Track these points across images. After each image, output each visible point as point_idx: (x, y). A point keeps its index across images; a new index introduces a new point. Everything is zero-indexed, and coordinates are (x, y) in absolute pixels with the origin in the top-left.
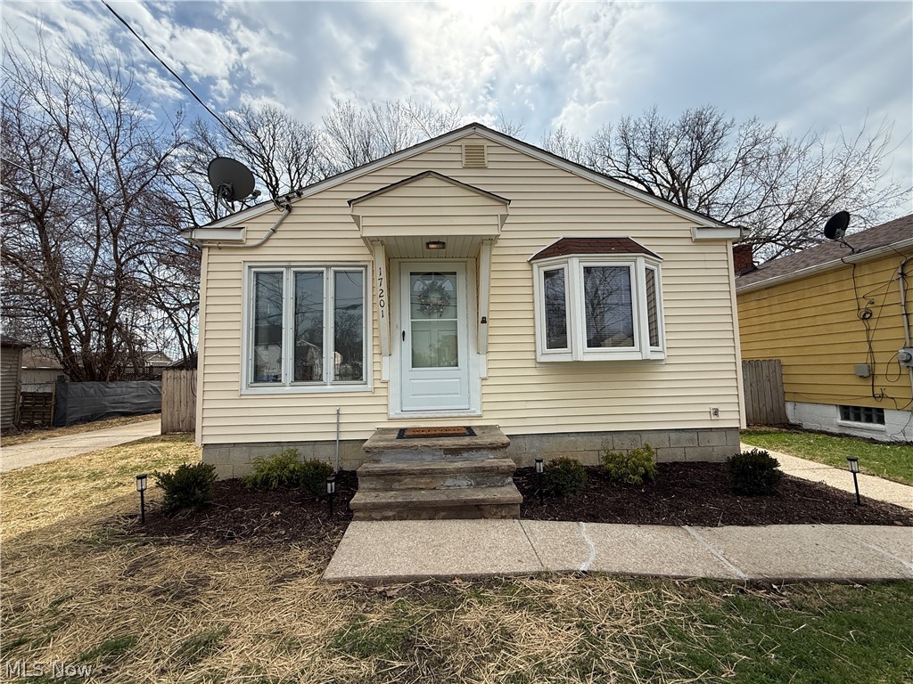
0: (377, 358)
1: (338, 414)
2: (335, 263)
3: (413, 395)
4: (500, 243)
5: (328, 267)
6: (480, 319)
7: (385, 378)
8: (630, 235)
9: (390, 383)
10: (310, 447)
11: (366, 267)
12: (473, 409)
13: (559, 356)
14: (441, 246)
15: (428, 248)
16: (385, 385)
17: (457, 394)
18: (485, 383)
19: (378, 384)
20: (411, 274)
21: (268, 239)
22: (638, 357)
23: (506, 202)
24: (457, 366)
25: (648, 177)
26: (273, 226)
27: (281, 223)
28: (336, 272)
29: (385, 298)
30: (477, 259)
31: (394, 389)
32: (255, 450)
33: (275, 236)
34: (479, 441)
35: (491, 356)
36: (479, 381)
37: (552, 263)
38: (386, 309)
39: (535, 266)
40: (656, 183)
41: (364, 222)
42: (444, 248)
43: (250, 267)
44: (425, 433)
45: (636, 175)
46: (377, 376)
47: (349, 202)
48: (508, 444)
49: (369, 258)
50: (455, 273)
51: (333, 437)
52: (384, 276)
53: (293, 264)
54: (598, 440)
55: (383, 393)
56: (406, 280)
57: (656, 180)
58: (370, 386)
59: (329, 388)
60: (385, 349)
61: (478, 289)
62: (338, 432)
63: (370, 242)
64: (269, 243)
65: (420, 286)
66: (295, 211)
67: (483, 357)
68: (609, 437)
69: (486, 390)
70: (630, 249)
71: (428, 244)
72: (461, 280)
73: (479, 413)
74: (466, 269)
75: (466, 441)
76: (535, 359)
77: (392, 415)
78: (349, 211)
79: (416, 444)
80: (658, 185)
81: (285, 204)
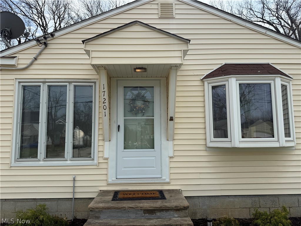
0: (101, 143)
1: (74, 180)
2: (75, 80)
3: (125, 168)
4: (183, 68)
5: (70, 83)
6: (169, 118)
7: (106, 156)
8: (270, 62)
9: (109, 160)
10: (55, 202)
11: (95, 83)
12: (164, 178)
13: (222, 143)
14: (144, 70)
15: (135, 71)
16: (106, 161)
17: (153, 167)
18: (172, 160)
19: (101, 161)
20: (124, 87)
21: (31, 64)
22: (276, 145)
23: (187, 41)
24: (153, 148)
25: (276, 21)
26: (34, 56)
27: (40, 54)
28: (75, 86)
29: (107, 104)
30: (167, 78)
31: (112, 163)
32: (19, 204)
33: (36, 62)
34: (168, 204)
35: (176, 142)
36: (168, 159)
37: (218, 81)
38: (107, 111)
39: (206, 83)
40: (281, 24)
41: (93, 54)
42: (146, 71)
43: (19, 82)
44: (131, 196)
45: (268, 20)
46: (101, 155)
47: (83, 42)
48: (188, 207)
49: (96, 77)
50: (153, 87)
51: (70, 196)
52: (106, 89)
53: (47, 80)
54: (249, 201)
55: (104, 166)
56: (121, 91)
57: (281, 23)
58: (95, 162)
59: (69, 162)
60: (107, 136)
61: (167, 98)
62: (74, 193)
63: (97, 68)
64: (33, 67)
65: (129, 95)
66: (50, 46)
67: (171, 143)
68: (257, 199)
69: (173, 165)
70: (270, 71)
71: (135, 69)
72: (157, 91)
73: (168, 180)
74: (160, 84)
75: (159, 204)
76: (206, 145)
77: (110, 181)
78: (83, 46)
79: (124, 205)
80: (282, 26)
81: (43, 41)
